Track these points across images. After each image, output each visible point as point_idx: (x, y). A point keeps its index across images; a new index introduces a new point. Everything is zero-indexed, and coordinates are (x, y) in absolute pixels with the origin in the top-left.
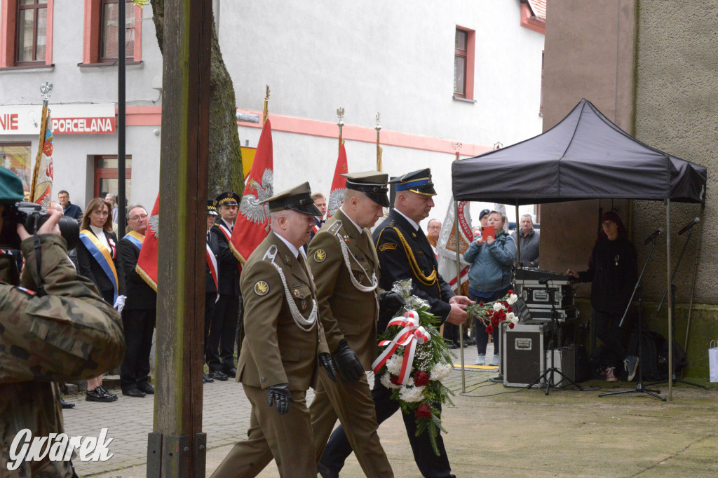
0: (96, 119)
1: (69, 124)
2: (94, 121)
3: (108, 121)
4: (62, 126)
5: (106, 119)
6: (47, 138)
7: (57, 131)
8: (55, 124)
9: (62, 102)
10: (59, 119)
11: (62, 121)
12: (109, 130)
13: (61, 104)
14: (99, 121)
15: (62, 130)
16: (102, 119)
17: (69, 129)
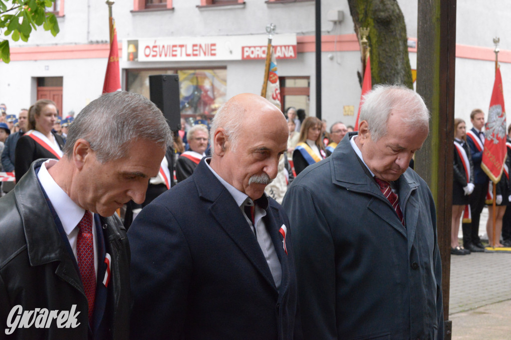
0: (281, 47)
1: (258, 51)
2: (279, 49)
3: (291, 48)
4: (252, 52)
5: (289, 46)
6: (272, 69)
7: (248, 57)
8: (247, 51)
9: (253, 33)
10: (250, 47)
11: (252, 49)
12: (291, 56)
13: (252, 34)
14: (283, 48)
15: (252, 56)
16: (285, 46)
17: (258, 55)
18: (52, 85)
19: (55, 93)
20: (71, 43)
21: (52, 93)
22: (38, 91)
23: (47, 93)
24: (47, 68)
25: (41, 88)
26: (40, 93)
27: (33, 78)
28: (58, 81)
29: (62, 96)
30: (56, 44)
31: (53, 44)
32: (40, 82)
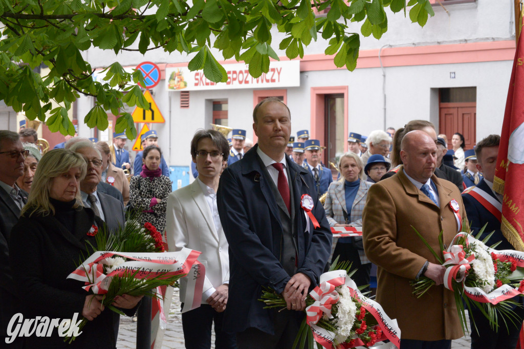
18: (461, 100)
19: (465, 111)
20: (487, 39)
21: (461, 111)
22: (440, 109)
23: (454, 111)
24: (453, 75)
25: (444, 105)
26: (444, 111)
27: (433, 90)
28: (469, 93)
29: (475, 114)
30: (466, 41)
31: (461, 41)
32: (443, 95)
